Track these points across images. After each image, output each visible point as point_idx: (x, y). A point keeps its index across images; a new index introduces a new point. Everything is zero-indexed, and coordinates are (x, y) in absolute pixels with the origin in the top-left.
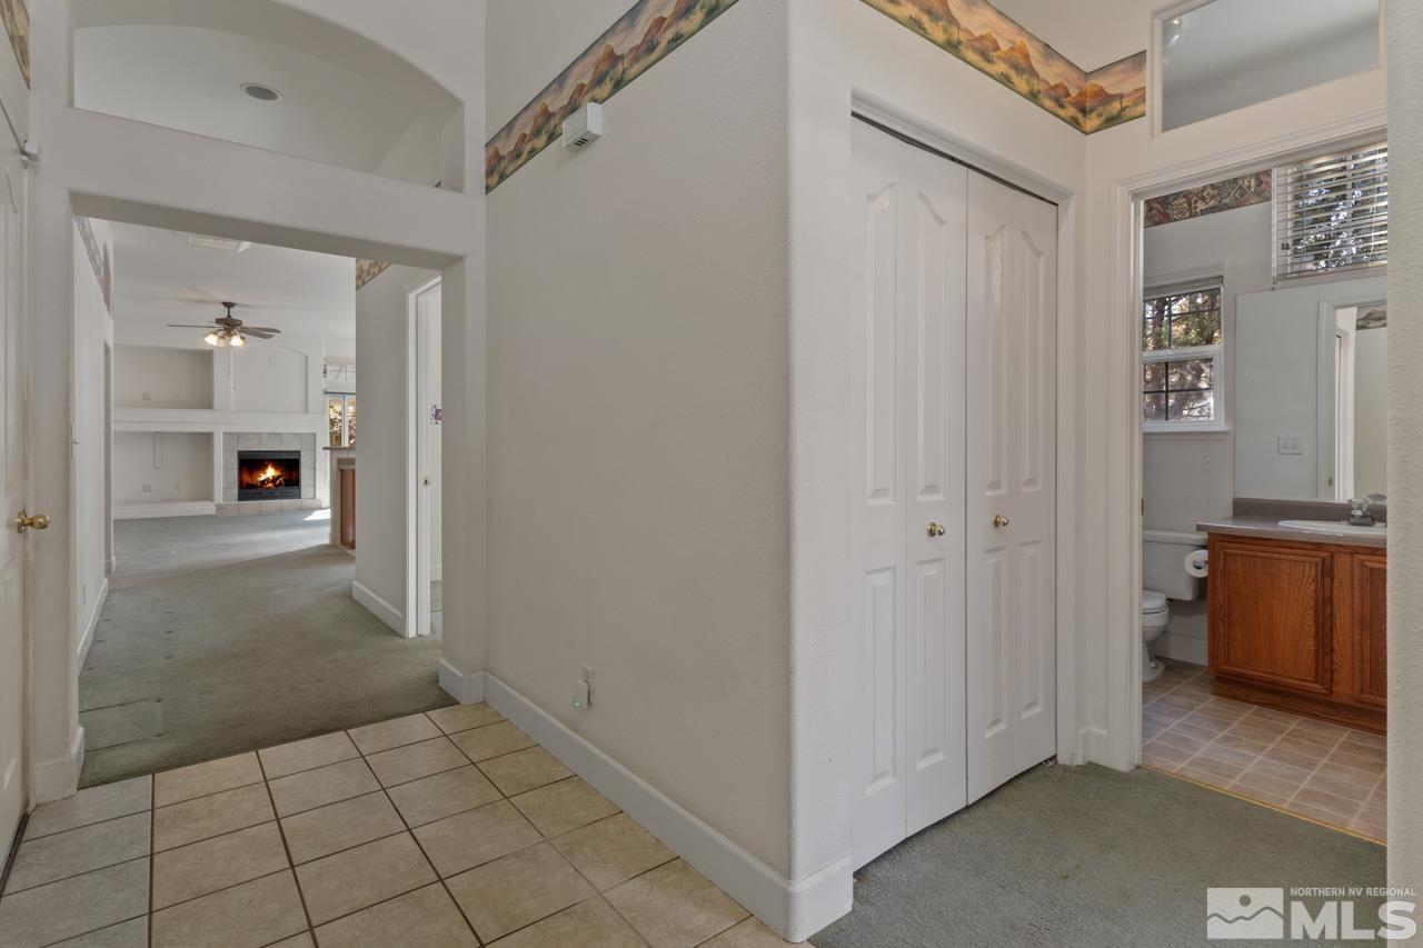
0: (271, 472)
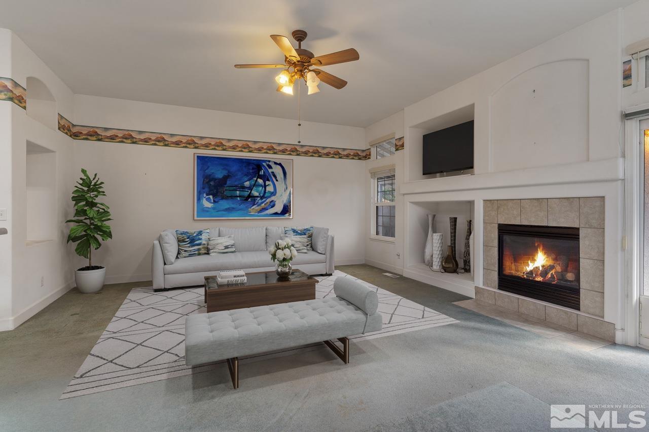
0: (541, 260)
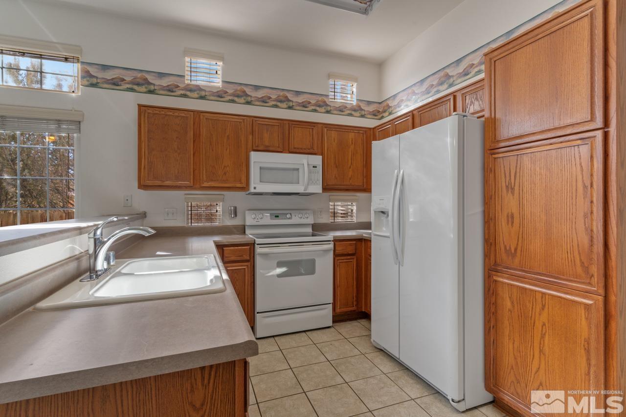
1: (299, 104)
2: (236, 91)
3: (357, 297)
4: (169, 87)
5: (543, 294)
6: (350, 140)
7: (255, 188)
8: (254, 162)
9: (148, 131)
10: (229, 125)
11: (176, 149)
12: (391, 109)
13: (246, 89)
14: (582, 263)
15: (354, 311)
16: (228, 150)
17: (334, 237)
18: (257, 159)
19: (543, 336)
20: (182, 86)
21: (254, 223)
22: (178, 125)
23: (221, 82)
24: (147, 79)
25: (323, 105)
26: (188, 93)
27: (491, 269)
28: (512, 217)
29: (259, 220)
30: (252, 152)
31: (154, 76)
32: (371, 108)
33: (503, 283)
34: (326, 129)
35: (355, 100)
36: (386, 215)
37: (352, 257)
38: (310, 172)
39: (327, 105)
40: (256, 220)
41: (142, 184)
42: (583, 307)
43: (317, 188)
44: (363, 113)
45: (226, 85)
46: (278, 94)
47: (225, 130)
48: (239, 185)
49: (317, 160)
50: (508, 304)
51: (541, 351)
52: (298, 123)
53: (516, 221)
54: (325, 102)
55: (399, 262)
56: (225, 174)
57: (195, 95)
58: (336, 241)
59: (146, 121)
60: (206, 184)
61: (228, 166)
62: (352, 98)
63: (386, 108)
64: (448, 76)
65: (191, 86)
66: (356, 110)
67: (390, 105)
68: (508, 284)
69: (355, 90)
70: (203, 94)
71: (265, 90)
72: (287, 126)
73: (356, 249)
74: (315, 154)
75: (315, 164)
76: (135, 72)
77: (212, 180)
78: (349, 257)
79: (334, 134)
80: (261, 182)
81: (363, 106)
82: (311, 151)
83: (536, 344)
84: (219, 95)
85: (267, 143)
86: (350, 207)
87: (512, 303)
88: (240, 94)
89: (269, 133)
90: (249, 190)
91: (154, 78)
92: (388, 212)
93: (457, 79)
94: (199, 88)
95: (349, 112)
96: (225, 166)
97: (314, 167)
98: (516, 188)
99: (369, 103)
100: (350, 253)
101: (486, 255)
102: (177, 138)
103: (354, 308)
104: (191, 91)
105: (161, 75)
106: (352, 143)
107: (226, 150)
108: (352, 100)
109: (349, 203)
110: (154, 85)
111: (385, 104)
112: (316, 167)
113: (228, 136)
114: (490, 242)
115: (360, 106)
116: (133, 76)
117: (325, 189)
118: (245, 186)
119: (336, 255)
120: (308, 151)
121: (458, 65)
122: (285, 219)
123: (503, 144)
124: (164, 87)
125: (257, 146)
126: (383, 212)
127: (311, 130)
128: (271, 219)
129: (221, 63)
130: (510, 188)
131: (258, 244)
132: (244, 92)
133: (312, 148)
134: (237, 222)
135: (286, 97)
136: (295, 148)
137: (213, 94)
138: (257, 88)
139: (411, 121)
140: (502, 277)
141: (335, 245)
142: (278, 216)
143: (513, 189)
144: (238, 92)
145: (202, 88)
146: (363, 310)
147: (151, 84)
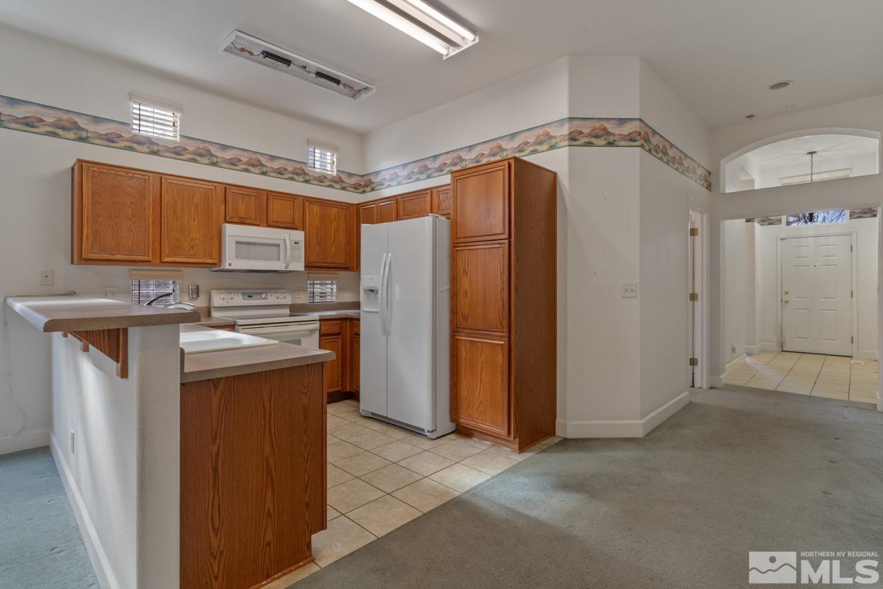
1: (275, 171)
2: (198, 148)
3: (342, 376)
4: (109, 136)
5: (482, 342)
6: (333, 216)
7: (230, 265)
8: (230, 236)
9: (93, 193)
10: (197, 192)
11: (130, 217)
12: (373, 186)
13: (210, 147)
14: (499, 319)
15: (339, 391)
16: (196, 220)
17: (320, 316)
18: (233, 232)
19: (482, 370)
20: (126, 136)
21: (223, 303)
22: (133, 188)
23: (178, 136)
24: (77, 123)
25: (301, 173)
26: (135, 146)
27: (455, 331)
28: (466, 293)
29: (230, 300)
30: (227, 225)
31: (86, 120)
32: (353, 181)
33: (461, 340)
34: (307, 203)
35: (335, 170)
36: (374, 293)
37: (337, 336)
38: (292, 248)
39: (305, 174)
40: (225, 301)
41: (83, 257)
42: (499, 346)
43: (299, 266)
44: (344, 185)
45: (184, 140)
46: (251, 156)
47: (193, 197)
48: (209, 261)
49: (299, 235)
50: (464, 354)
51: (481, 381)
52: (278, 194)
53: (469, 296)
54: (303, 170)
55: (387, 333)
56: (192, 247)
57: (145, 149)
58: (322, 320)
59: (90, 180)
60: (168, 259)
61: (196, 238)
62: (332, 168)
63: (368, 183)
64: (426, 168)
65: (139, 138)
66: (337, 182)
67: (373, 181)
68: (464, 340)
69: (335, 160)
70: (155, 148)
71: (235, 151)
72: (265, 196)
73: (341, 328)
74: (296, 229)
75: (297, 239)
76: (60, 112)
77: (176, 254)
78: (334, 337)
79: (316, 208)
80: (236, 257)
81: (344, 178)
82: (292, 225)
83: (479, 378)
84: (177, 152)
85: (242, 215)
86: (329, 286)
87: (466, 353)
88: (203, 154)
89: (244, 203)
90: (220, 266)
91: (88, 123)
92: (378, 290)
93: (434, 173)
94: (149, 141)
95: (329, 183)
96: (192, 239)
97: (295, 243)
98: (469, 273)
99: (350, 175)
100: (335, 332)
101: (452, 321)
102: (131, 203)
103: (339, 388)
104: (139, 143)
105: (97, 120)
106: (335, 219)
107: (194, 220)
108: (331, 170)
109: (328, 282)
110: (87, 131)
111: (367, 178)
112: (298, 243)
113: (196, 205)
114: (454, 312)
115: (340, 178)
116: (55, 117)
117: (308, 266)
118: (216, 262)
119: (321, 335)
120: (289, 225)
121: (434, 160)
122: (259, 299)
123: (461, 240)
124: (102, 135)
125: (231, 218)
126: (372, 291)
127: (292, 202)
128: (244, 299)
129: (178, 115)
130: (465, 272)
131: (240, 326)
132: (209, 151)
133: (293, 223)
134: (200, 303)
135: (259, 161)
136: (274, 222)
137: (169, 150)
138: (224, 147)
139: (394, 205)
140: (461, 336)
141: (320, 324)
142: (251, 296)
143: (467, 273)
144: (201, 151)
145: (153, 140)
146: (348, 390)
147: (83, 129)
